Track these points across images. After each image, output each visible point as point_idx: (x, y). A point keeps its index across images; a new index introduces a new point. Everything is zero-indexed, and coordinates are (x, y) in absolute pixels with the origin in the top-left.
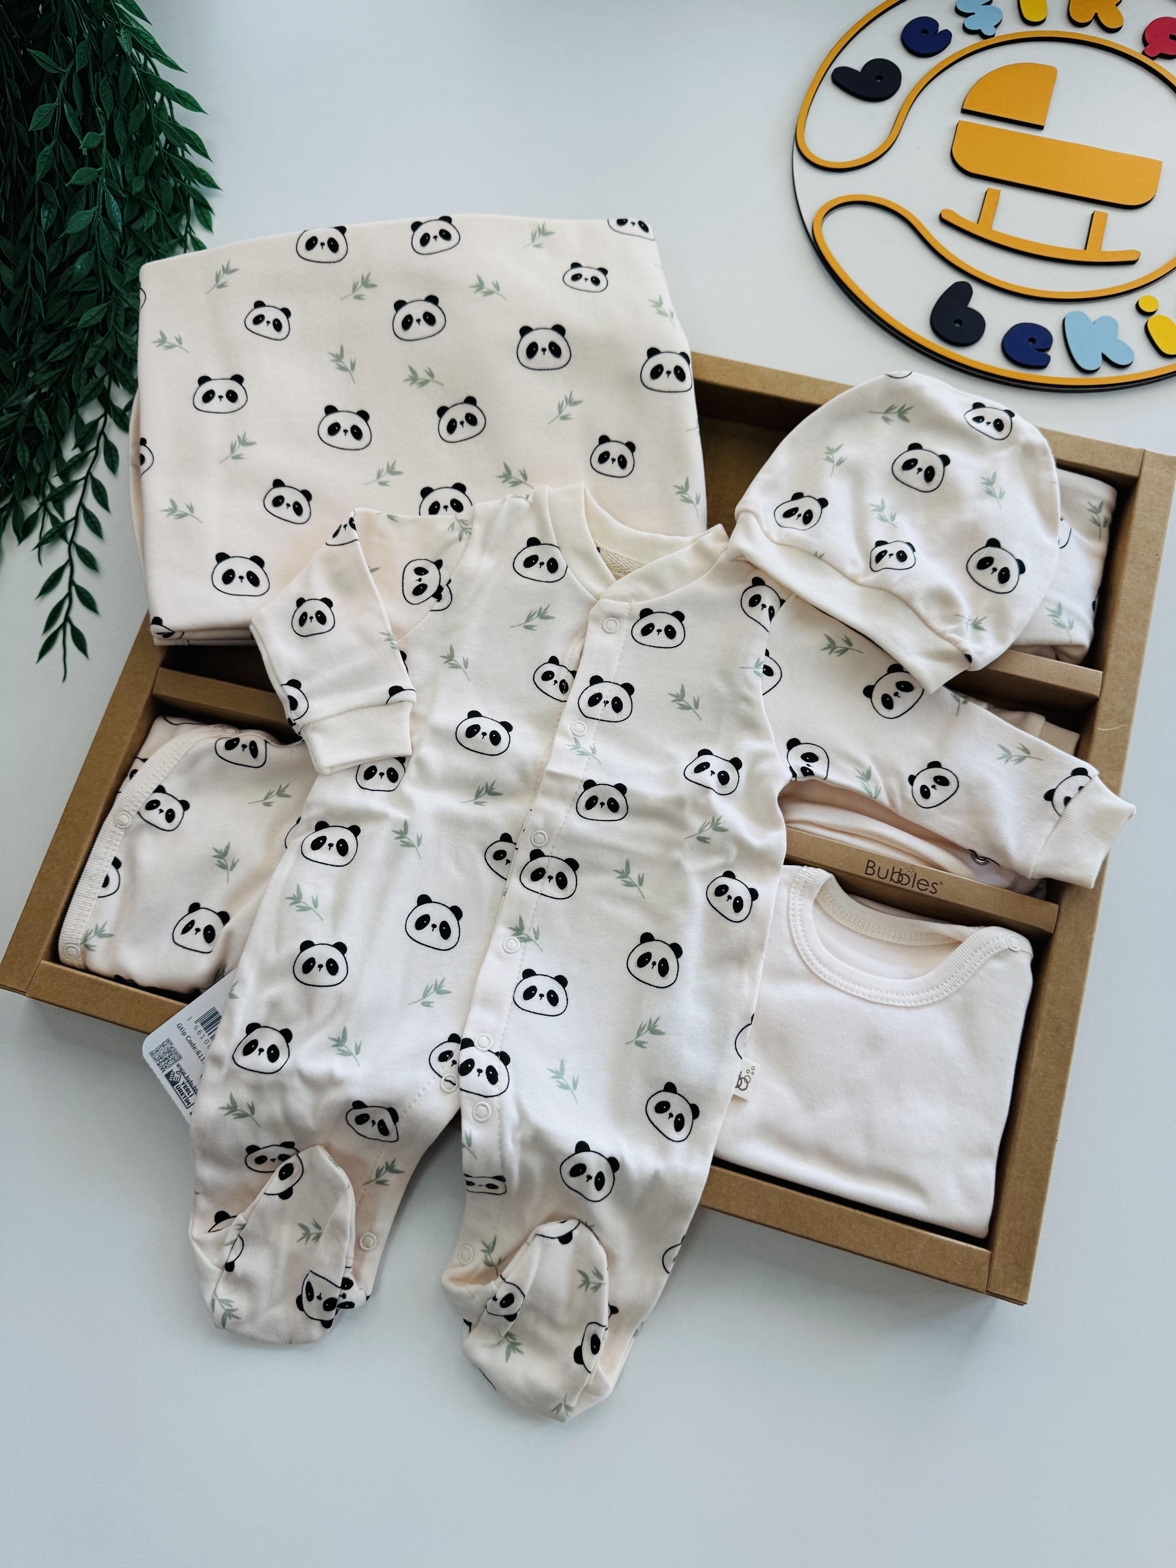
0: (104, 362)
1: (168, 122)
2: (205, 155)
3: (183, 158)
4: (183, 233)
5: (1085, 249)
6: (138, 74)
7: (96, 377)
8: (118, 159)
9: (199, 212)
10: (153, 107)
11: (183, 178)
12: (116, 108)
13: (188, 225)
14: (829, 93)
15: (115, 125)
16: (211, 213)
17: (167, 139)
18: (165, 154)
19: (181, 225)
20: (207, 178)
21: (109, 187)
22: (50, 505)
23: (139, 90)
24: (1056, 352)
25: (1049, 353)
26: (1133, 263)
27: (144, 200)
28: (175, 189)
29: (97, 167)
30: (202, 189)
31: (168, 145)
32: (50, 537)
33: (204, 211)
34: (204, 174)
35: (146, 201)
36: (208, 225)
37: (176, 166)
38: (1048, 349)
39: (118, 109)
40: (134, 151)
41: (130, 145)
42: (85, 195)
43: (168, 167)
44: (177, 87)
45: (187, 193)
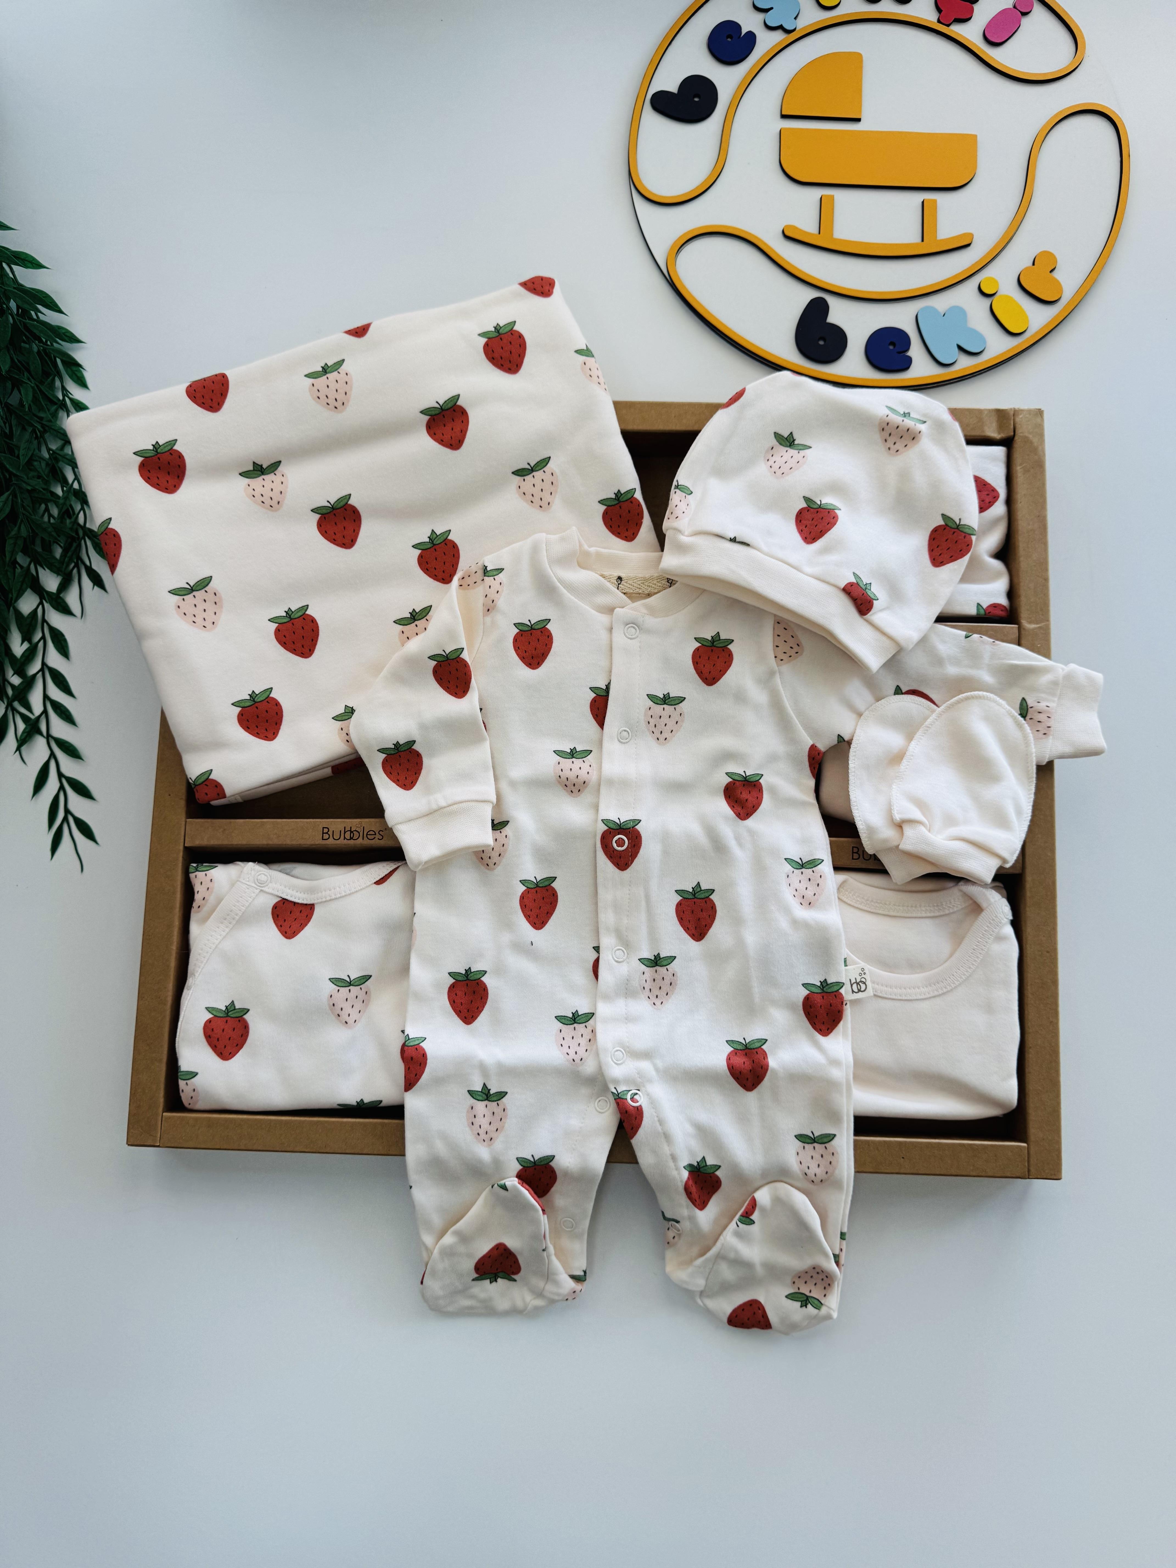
1: (14, 288)
2: (60, 311)
4: (61, 398)
5: (923, 240)
9: (69, 371)
13: (64, 389)
16: (82, 369)
17: (17, 305)
20: (67, 334)
22: (16, 704)
24: (916, 351)
25: (910, 353)
26: (968, 245)
31: (20, 310)
32: (26, 737)
33: (74, 368)
34: (64, 331)
36: (82, 383)
37: (35, 331)
38: (908, 349)
44: (12, 248)
45: (52, 355)
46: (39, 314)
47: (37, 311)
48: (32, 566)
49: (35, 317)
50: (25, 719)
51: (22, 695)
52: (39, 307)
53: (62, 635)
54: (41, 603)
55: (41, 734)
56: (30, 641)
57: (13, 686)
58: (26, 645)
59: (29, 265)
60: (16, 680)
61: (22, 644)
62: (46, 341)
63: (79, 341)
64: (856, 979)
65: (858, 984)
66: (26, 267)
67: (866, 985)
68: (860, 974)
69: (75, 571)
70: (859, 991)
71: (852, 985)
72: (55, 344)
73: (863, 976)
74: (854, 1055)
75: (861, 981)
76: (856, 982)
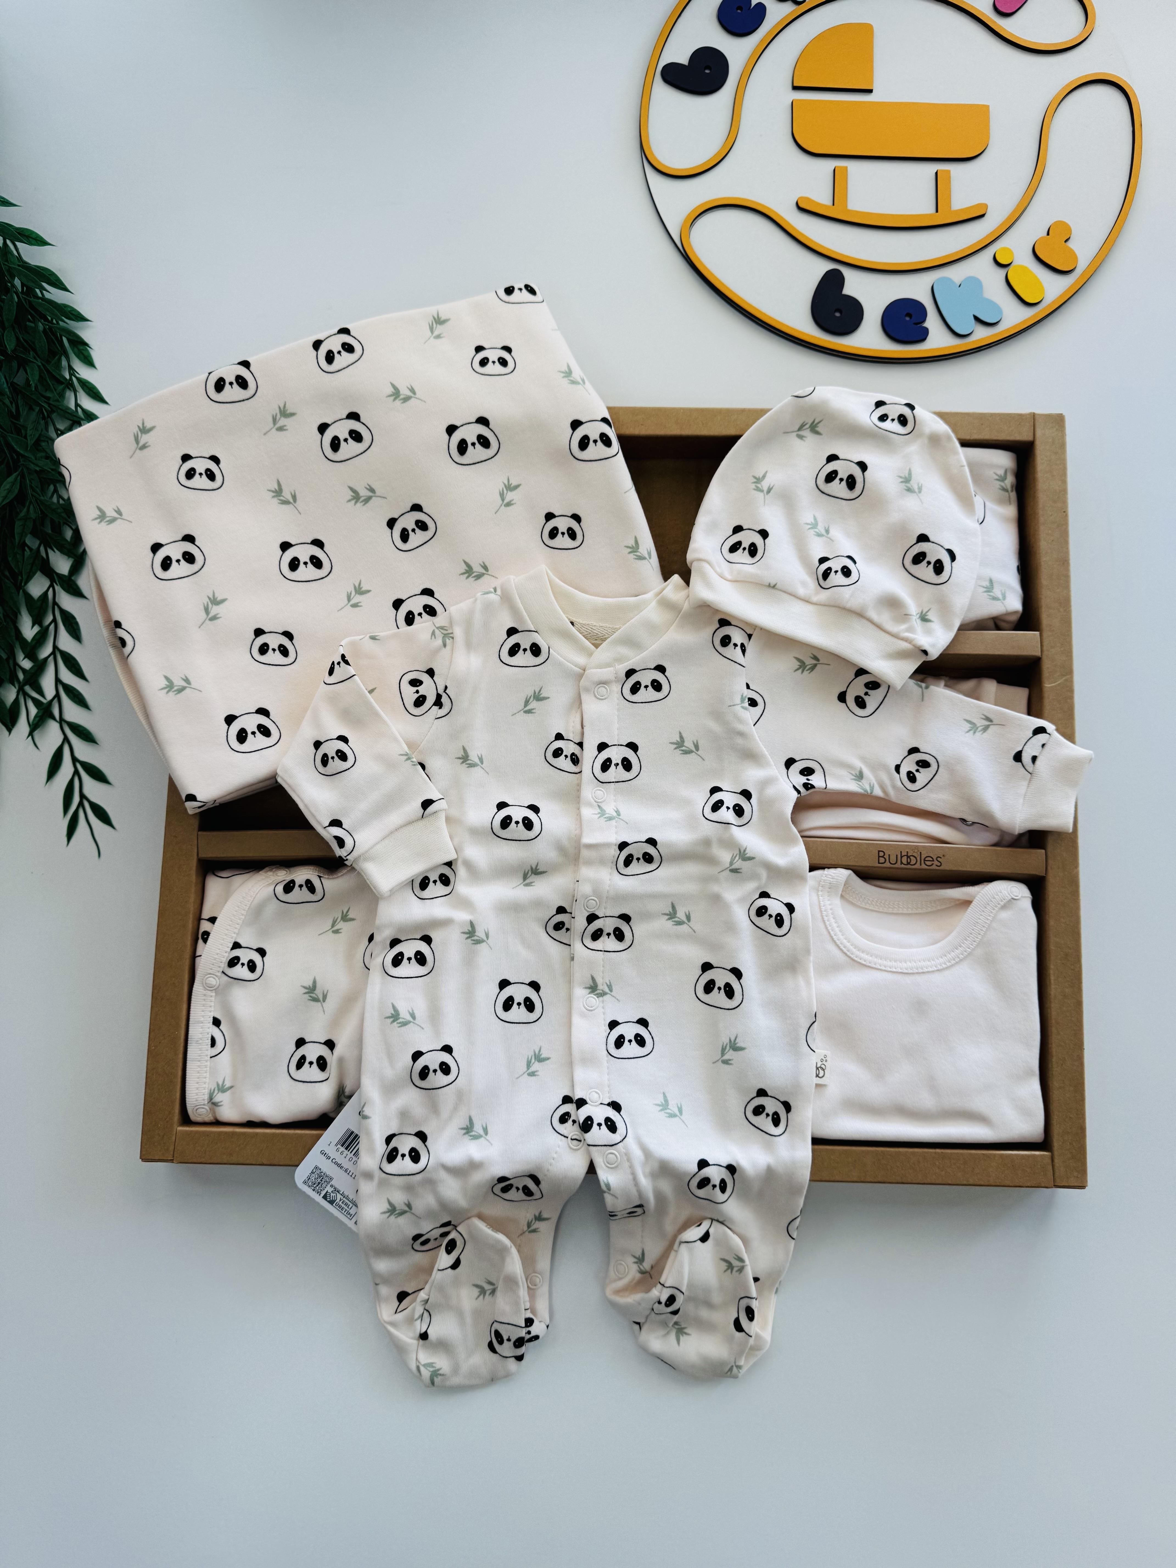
0: (35, 533)
1: (19, 266)
2: (66, 289)
3: (43, 299)
4: (68, 377)
5: (937, 211)
7: (31, 549)
9: (76, 349)
11: (50, 318)
13: (71, 368)
14: (664, 94)
16: (88, 348)
17: (22, 283)
18: (25, 299)
19: (62, 367)
20: (73, 312)
22: (27, 689)
24: (932, 322)
25: (927, 324)
26: (983, 216)
28: (45, 331)
30: (72, 325)
31: (25, 288)
32: (39, 721)
33: (81, 347)
34: (69, 309)
35: (24, 356)
36: (89, 362)
37: (40, 309)
38: (924, 320)
43: (33, 312)
44: (17, 225)
45: (58, 334)
46: (44, 292)
48: (42, 549)
49: (40, 295)
50: (37, 703)
51: (33, 679)
54: (51, 586)
55: (54, 719)
56: (40, 625)
57: (24, 671)
58: (36, 629)
59: (33, 242)
61: (33, 627)
63: (85, 319)
72: (61, 323)
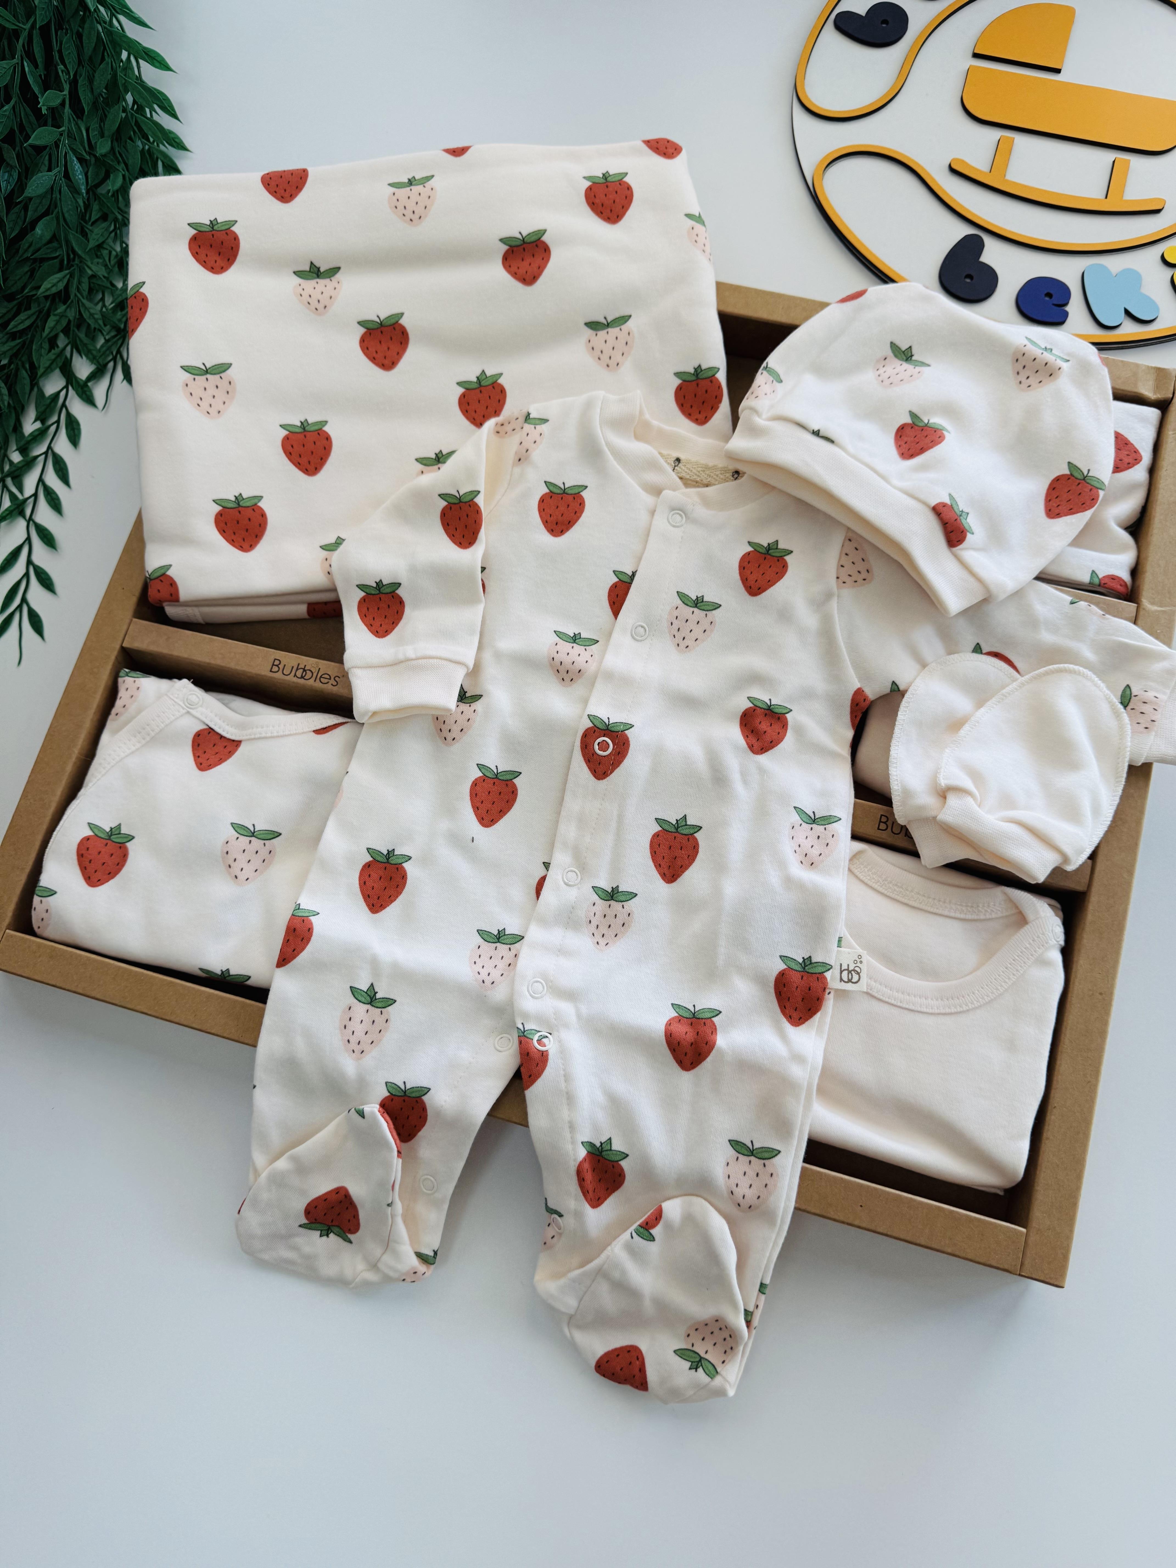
1: (135, 82)
2: (174, 116)
3: (151, 119)
5: (1106, 198)
6: (103, 32)
7: (58, 346)
8: (82, 120)
10: (120, 66)
11: (151, 140)
12: (81, 67)
14: (832, 39)
15: (79, 85)
17: (134, 100)
18: (132, 114)
20: (176, 140)
21: (72, 149)
22: (9, 481)
23: (105, 49)
24: (1075, 308)
25: (1068, 308)
26: (1158, 211)
27: (109, 161)
28: (143, 151)
29: (59, 127)
30: (171, 151)
31: (136, 106)
32: (8, 515)
34: (173, 136)
35: (111, 163)
37: (144, 128)
38: (1066, 304)
39: (83, 67)
40: (100, 112)
41: (95, 105)
42: (47, 157)
43: (135, 128)
44: (145, 45)
45: (155, 156)
46: (153, 112)
47: (152, 110)
48: (69, 348)
49: (149, 115)
50: (13, 497)
51: (18, 474)
52: (156, 107)
53: (78, 424)
54: (66, 387)
55: (24, 517)
56: (43, 422)
57: (11, 463)
58: (38, 425)
59: (157, 64)
60: (16, 457)
61: (34, 422)
62: (154, 142)
63: (184, 148)
64: (848, 965)
65: (850, 972)
66: (153, 65)
67: (859, 976)
68: (855, 962)
69: (111, 364)
70: (850, 981)
71: (841, 972)
72: (161, 146)
73: (859, 964)
74: (825, 1059)
75: (854, 970)
76: (848, 970)
